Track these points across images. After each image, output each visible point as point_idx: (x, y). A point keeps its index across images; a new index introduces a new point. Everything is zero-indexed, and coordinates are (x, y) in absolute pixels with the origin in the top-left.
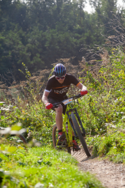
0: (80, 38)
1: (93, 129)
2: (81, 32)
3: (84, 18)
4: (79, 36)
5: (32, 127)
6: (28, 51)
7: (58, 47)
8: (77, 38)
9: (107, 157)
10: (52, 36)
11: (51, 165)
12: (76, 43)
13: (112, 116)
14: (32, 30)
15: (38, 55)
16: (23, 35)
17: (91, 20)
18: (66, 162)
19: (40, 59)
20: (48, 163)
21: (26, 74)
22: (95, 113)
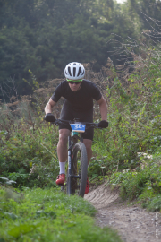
0: (108, 35)
1: (122, 161)
2: (107, 27)
3: (112, 9)
4: (106, 32)
6: (37, 55)
7: (79, 49)
8: (101, 35)
9: (139, 202)
10: (71, 33)
11: (55, 217)
12: (102, 43)
13: (148, 142)
14: (42, 26)
15: (52, 60)
16: (31, 33)
17: (122, 11)
18: (78, 211)
19: (54, 66)
20: (52, 214)
21: (34, 85)
22: (123, 139)
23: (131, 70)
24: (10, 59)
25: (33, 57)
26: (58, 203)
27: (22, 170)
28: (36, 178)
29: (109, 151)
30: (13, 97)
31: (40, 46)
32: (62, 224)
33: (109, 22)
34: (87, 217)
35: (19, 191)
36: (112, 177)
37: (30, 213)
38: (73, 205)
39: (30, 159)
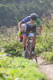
1: (46, 49)
5: (19, 47)
6: (19, 13)
7: (33, 11)
8: (41, 7)
10: (30, 6)
15: (24, 14)
16: (17, 5)
18: (32, 66)
20: (23, 66)
21: (18, 23)
22: (47, 41)
23: (50, 19)
24: (10, 14)
25: (18, 13)
26: (25, 63)
27: (14, 50)
28: (18, 53)
29: (42, 45)
31: (20, 10)
32: (27, 70)
33: (43, 2)
34: (35, 68)
35: (12, 58)
36: (43, 54)
37: (16, 66)
38: (31, 63)
39: (16, 47)
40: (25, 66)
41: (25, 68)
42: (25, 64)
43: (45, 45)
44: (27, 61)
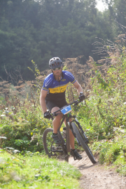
0: (92, 35)
1: (101, 133)
2: (91, 29)
4: (90, 33)
5: (37, 130)
8: (88, 35)
9: (114, 167)
11: (49, 181)
12: (87, 40)
13: (121, 120)
14: (44, 27)
15: (50, 52)
17: (103, 17)
18: (67, 175)
20: (47, 178)
21: (36, 72)
22: (103, 117)
24: (19, 51)
25: (35, 50)
27: (25, 137)
28: (36, 144)
29: (91, 125)
30: (20, 82)
31: (42, 42)
32: (54, 187)
33: (93, 25)
36: (93, 146)
37: (30, 176)
38: (64, 170)
39: (32, 129)
40: (51, 176)
41: (49, 183)
42: (51, 173)
43: (98, 126)
44: (56, 165)
